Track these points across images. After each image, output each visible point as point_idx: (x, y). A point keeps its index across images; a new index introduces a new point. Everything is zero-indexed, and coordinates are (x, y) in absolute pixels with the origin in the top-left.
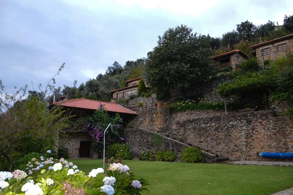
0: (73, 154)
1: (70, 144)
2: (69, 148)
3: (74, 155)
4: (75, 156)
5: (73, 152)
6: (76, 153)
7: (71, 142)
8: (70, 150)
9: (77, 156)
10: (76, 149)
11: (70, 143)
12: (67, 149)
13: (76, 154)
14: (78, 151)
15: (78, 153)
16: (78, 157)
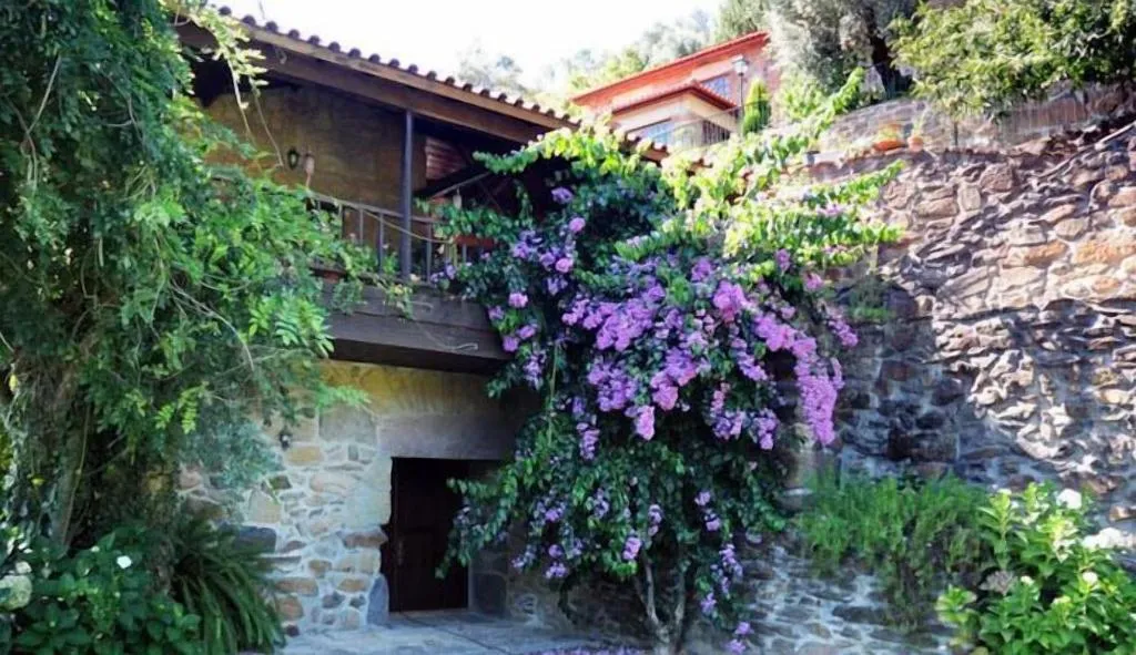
0: (326, 590)
1: (296, 489)
2: (277, 527)
3: (335, 600)
4: (345, 607)
5: (319, 568)
6: (356, 576)
7: (298, 470)
8: (297, 545)
9: (363, 612)
10: (354, 541)
11: (289, 471)
12: (268, 539)
13: (356, 586)
14: (375, 555)
15: (377, 575)
16: (371, 618)
